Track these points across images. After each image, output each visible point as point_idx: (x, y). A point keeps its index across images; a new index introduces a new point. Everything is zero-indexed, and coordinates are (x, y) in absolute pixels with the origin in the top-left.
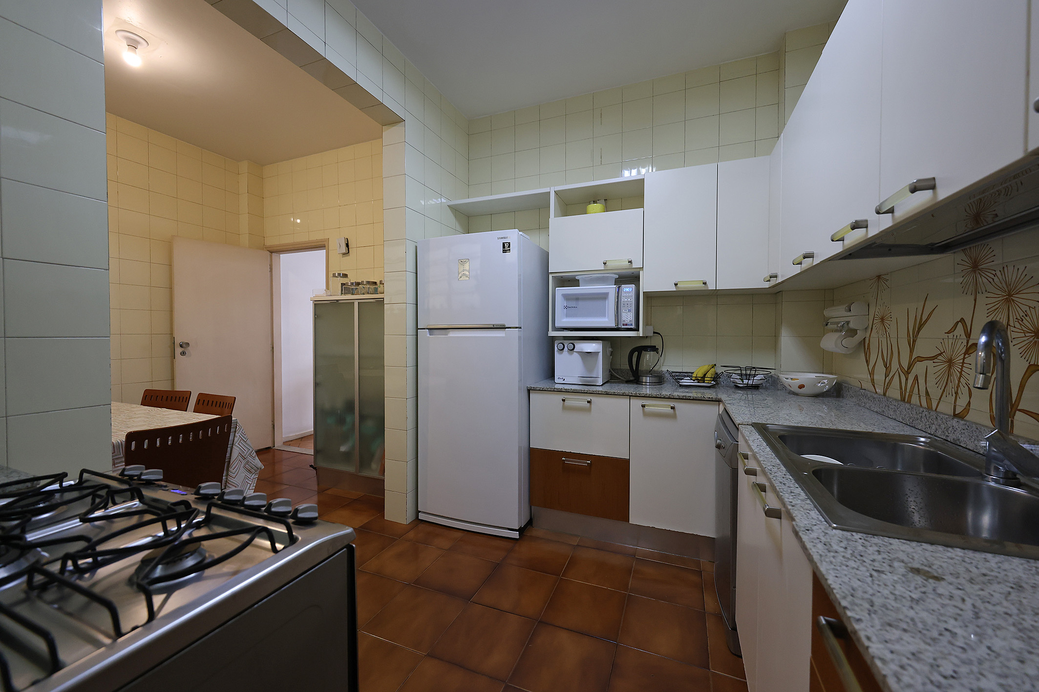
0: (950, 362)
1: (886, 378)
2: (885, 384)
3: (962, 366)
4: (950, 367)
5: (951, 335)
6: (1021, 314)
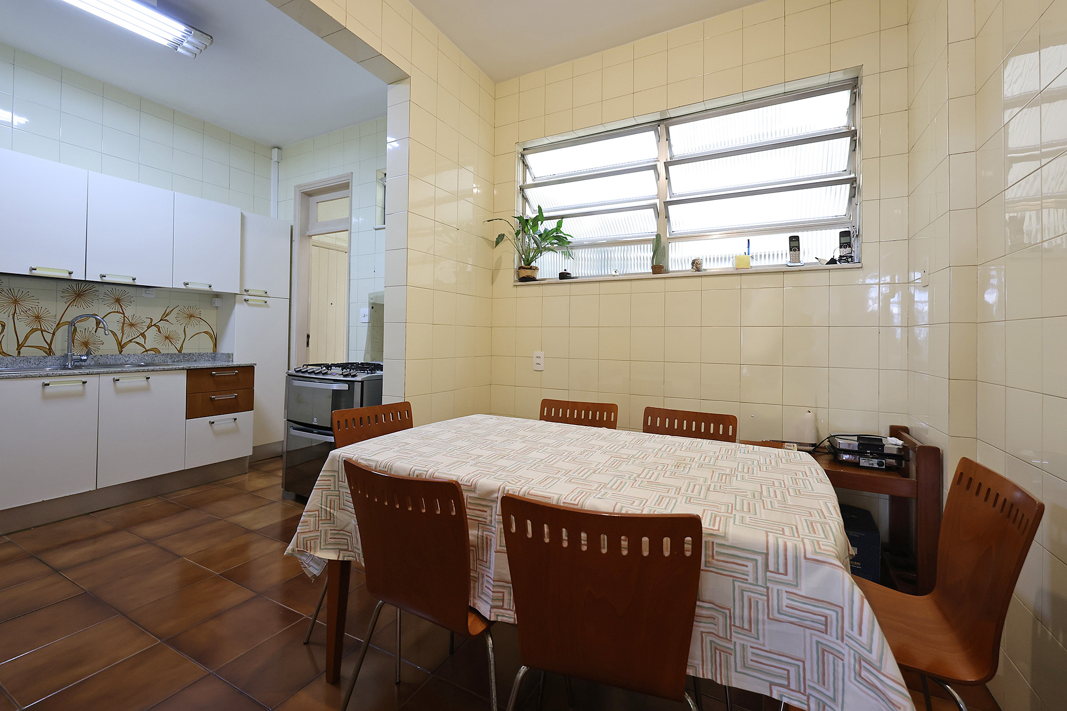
6: (26, 309)
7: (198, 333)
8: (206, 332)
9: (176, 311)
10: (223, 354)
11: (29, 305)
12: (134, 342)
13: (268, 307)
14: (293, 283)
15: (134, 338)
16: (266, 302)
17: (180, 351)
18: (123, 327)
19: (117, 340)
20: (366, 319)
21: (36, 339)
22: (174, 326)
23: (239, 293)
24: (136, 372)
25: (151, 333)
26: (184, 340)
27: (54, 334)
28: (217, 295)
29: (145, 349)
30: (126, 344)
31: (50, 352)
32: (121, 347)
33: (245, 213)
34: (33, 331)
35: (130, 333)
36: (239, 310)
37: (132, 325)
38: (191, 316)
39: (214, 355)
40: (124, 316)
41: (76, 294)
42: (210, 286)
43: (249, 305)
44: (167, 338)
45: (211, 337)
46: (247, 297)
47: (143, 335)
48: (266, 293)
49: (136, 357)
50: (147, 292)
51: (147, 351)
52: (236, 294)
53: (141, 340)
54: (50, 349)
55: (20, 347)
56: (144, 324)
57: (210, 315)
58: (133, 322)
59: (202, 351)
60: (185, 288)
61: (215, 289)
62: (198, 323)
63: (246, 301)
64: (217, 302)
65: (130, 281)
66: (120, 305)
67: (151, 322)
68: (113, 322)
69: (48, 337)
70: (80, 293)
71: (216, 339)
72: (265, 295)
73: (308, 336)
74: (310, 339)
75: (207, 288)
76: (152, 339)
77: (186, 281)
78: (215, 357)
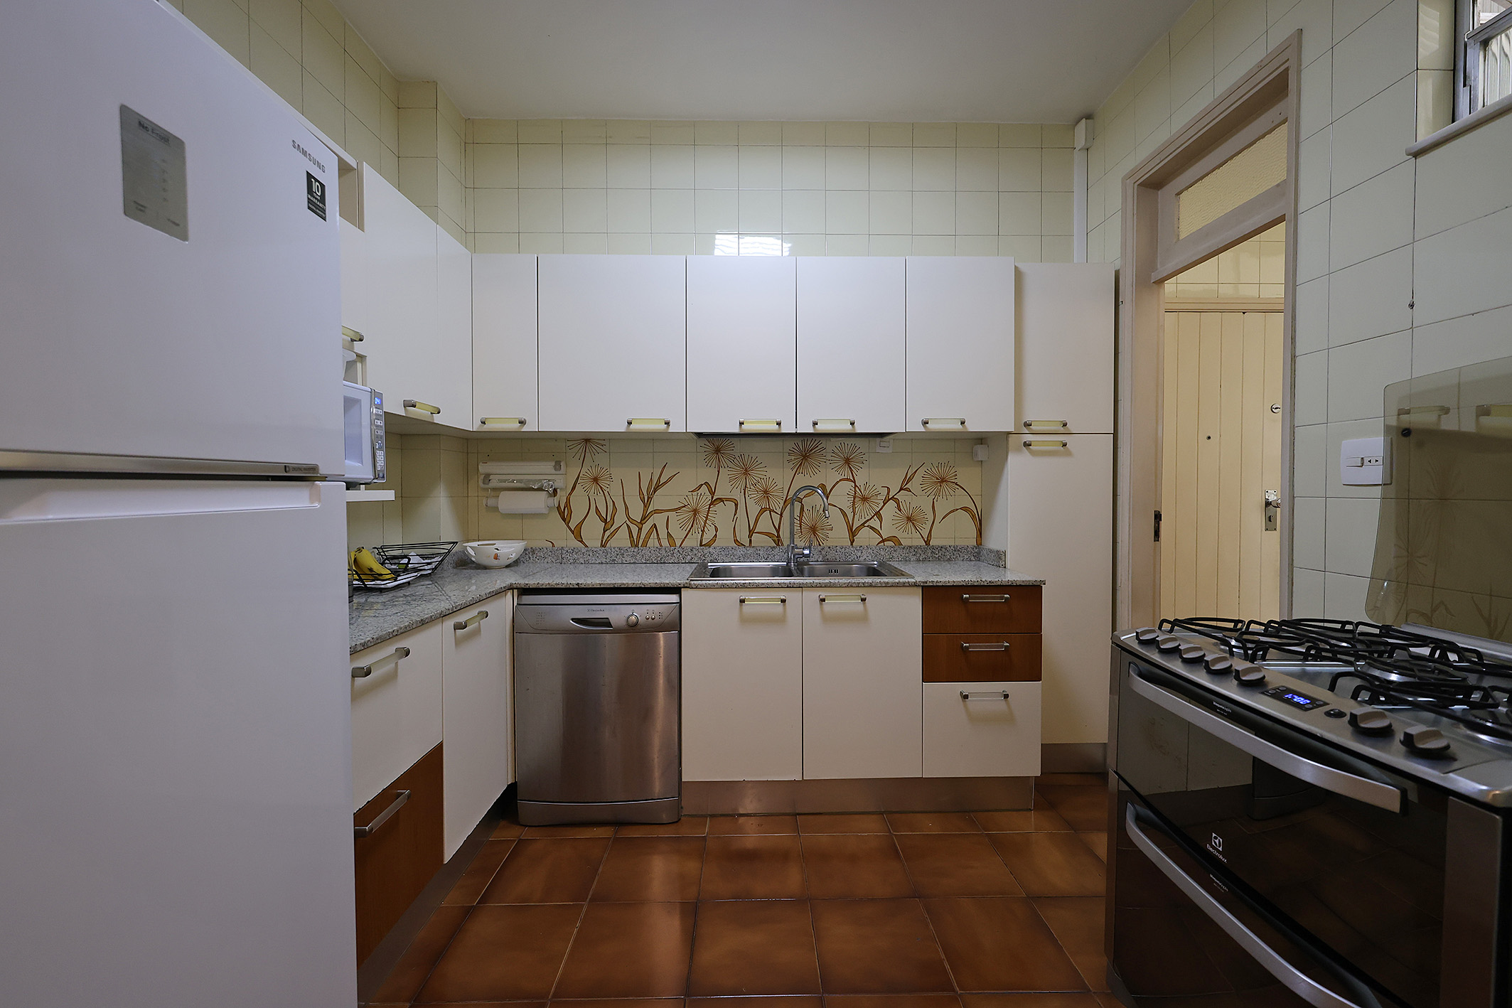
0: (695, 512)
1: (604, 532)
2: (603, 538)
3: (708, 513)
4: (695, 515)
5: (695, 493)
6: (755, 481)
7: (953, 511)
8: (965, 509)
9: (921, 472)
10: (991, 551)
11: (758, 476)
12: (868, 526)
13: (1069, 454)
14: (1120, 397)
15: (868, 520)
16: (1065, 445)
17: (927, 543)
18: (854, 502)
19: (848, 523)
20: (1376, 473)
21: (765, 524)
22: (918, 500)
23: (1012, 430)
24: (848, 586)
25: (889, 511)
26: (933, 522)
27: (781, 515)
28: (981, 439)
29: (882, 537)
30: (859, 529)
31: (778, 541)
32: (853, 533)
33: (1021, 266)
34: (762, 511)
35: (864, 512)
36: (1017, 464)
37: (864, 499)
38: (943, 480)
39: (978, 552)
40: (856, 486)
41: (802, 455)
42: (963, 423)
43: (1034, 453)
44: (909, 519)
45: (973, 517)
46: (1029, 438)
47: (878, 514)
48: (1065, 425)
49: (869, 550)
50: (882, 444)
51: (883, 541)
52: (1009, 433)
53: (875, 523)
54: (778, 536)
55: (751, 532)
56: (879, 497)
57: (968, 476)
58: (866, 493)
59: (960, 543)
60: (924, 430)
61: (972, 427)
62: (952, 493)
63: (1027, 445)
64: (981, 452)
65: (846, 428)
66: (850, 468)
67: (888, 493)
68: (842, 496)
69: (776, 518)
70: (806, 454)
71: (980, 521)
72: (1062, 430)
73: (1158, 517)
74: (1163, 523)
75: (958, 427)
76: (890, 522)
77: (925, 417)
78: (979, 553)
